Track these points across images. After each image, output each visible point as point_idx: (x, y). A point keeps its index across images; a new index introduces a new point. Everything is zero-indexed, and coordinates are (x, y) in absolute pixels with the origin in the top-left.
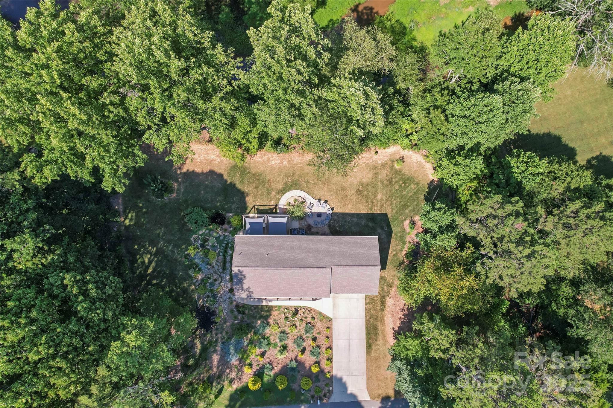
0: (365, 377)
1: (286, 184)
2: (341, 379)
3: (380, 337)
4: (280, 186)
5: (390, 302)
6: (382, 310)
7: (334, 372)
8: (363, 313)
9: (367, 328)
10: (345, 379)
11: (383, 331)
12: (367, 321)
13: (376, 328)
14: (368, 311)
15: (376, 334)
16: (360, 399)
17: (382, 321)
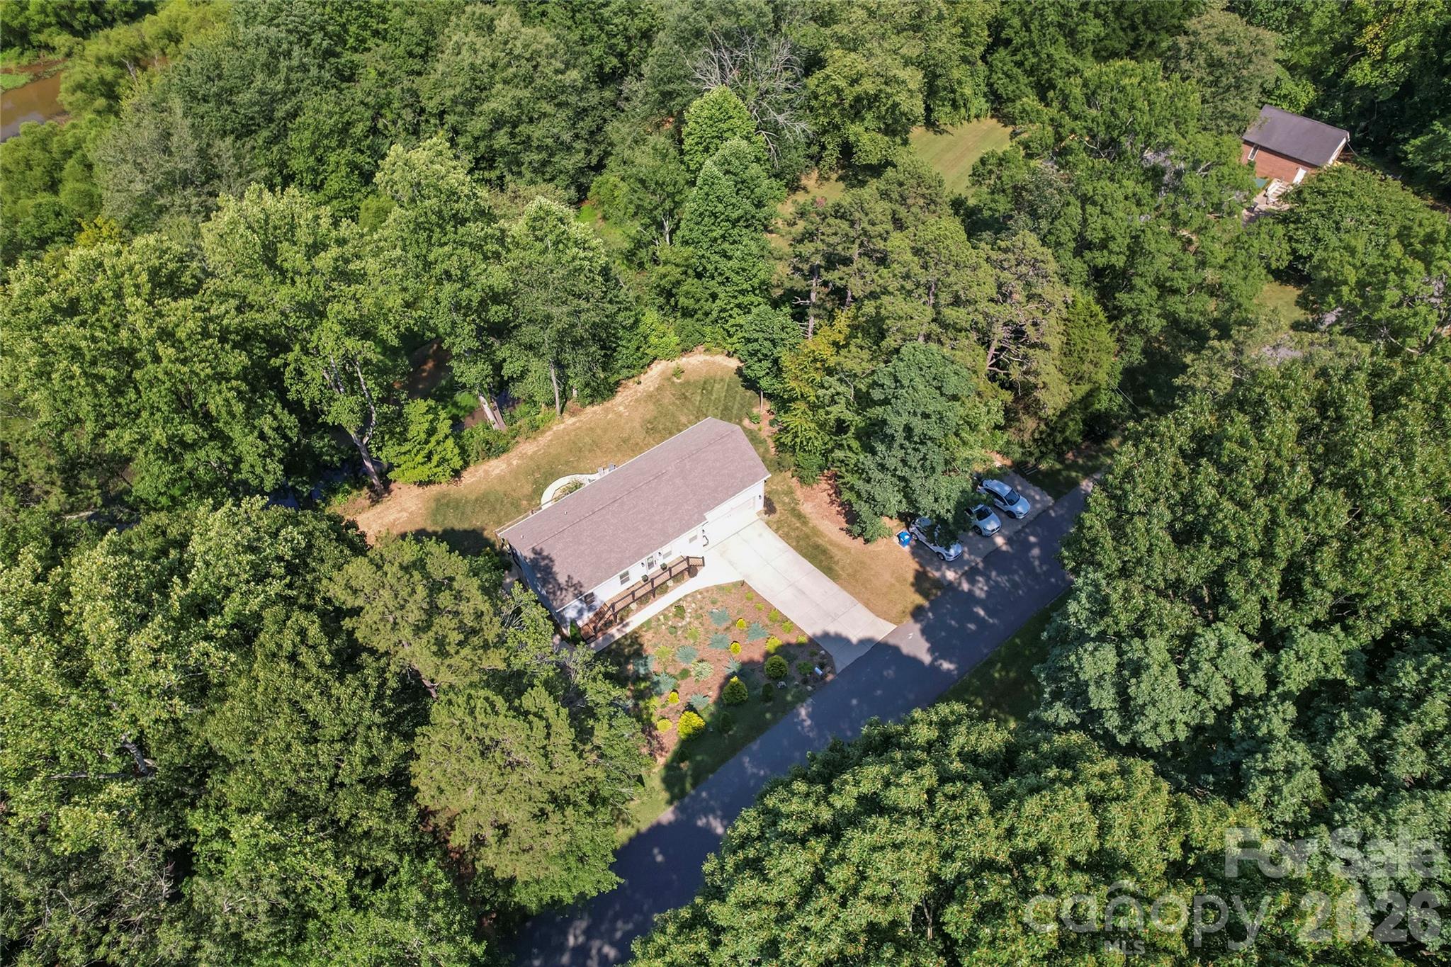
0: (860, 606)
1: (535, 482)
2: (826, 635)
3: (834, 551)
4: (528, 489)
5: (806, 508)
6: (805, 523)
7: (810, 632)
8: (782, 545)
9: (805, 556)
10: (832, 629)
11: (831, 543)
12: (798, 549)
13: (817, 547)
14: (786, 537)
15: (824, 552)
16: (880, 637)
17: (816, 532)
